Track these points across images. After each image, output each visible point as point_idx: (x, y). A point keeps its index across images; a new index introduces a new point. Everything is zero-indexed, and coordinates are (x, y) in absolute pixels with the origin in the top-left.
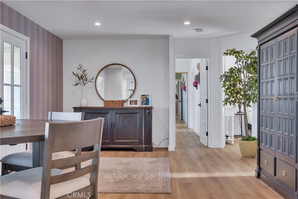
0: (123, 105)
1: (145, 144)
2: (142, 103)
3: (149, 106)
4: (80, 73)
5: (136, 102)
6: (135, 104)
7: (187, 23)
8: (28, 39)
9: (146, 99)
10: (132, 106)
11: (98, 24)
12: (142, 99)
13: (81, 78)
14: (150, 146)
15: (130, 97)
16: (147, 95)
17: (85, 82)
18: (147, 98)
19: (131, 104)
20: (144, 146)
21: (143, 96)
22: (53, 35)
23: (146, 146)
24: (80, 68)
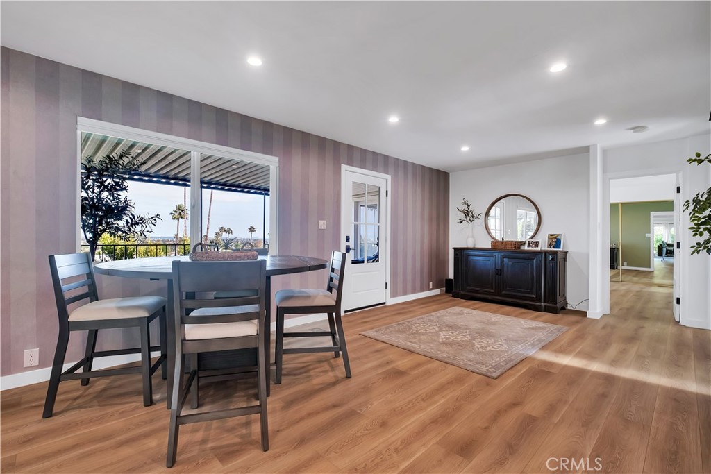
0: (519, 248)
1: (545, 302)
2: (550, 246)
3: (561, 249)
4: (465, 207)
5: (536, 244)
6: (535, 247)
7: (600, 122)
8: (389, 177)
9: (556, 241)
10: (530, 249)
11: (465, 149)
12: (550, 241)
13: (467, 213)
14: (555, 305)
15: (532, 237)
16: (558, 235)
17: (471, 219)
18: (557, 239)
19: (529, 246)
20: (543, 304)
21: (551, 235)
22: (431, 169)
23: (546, 304)
24: (465, 203)
